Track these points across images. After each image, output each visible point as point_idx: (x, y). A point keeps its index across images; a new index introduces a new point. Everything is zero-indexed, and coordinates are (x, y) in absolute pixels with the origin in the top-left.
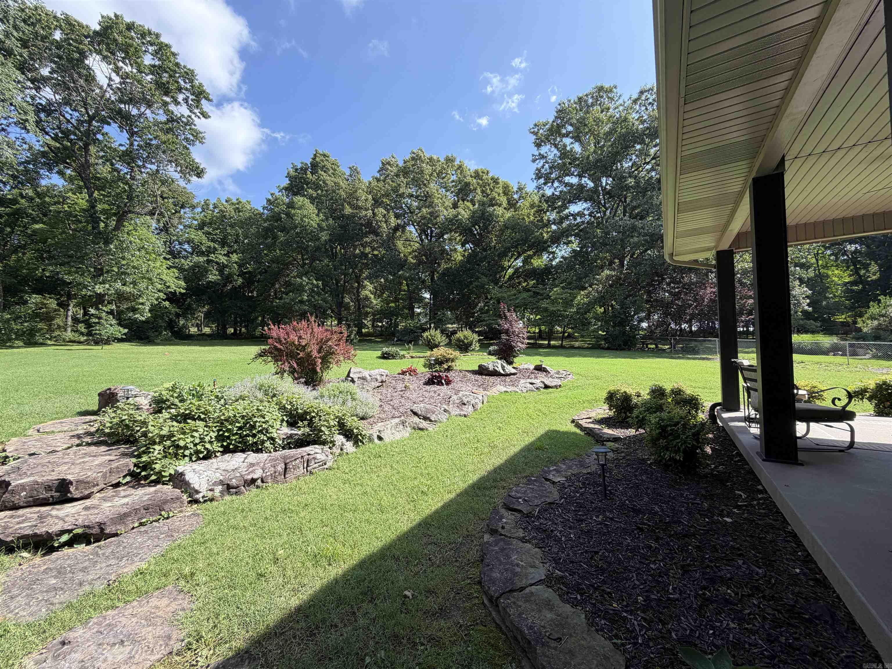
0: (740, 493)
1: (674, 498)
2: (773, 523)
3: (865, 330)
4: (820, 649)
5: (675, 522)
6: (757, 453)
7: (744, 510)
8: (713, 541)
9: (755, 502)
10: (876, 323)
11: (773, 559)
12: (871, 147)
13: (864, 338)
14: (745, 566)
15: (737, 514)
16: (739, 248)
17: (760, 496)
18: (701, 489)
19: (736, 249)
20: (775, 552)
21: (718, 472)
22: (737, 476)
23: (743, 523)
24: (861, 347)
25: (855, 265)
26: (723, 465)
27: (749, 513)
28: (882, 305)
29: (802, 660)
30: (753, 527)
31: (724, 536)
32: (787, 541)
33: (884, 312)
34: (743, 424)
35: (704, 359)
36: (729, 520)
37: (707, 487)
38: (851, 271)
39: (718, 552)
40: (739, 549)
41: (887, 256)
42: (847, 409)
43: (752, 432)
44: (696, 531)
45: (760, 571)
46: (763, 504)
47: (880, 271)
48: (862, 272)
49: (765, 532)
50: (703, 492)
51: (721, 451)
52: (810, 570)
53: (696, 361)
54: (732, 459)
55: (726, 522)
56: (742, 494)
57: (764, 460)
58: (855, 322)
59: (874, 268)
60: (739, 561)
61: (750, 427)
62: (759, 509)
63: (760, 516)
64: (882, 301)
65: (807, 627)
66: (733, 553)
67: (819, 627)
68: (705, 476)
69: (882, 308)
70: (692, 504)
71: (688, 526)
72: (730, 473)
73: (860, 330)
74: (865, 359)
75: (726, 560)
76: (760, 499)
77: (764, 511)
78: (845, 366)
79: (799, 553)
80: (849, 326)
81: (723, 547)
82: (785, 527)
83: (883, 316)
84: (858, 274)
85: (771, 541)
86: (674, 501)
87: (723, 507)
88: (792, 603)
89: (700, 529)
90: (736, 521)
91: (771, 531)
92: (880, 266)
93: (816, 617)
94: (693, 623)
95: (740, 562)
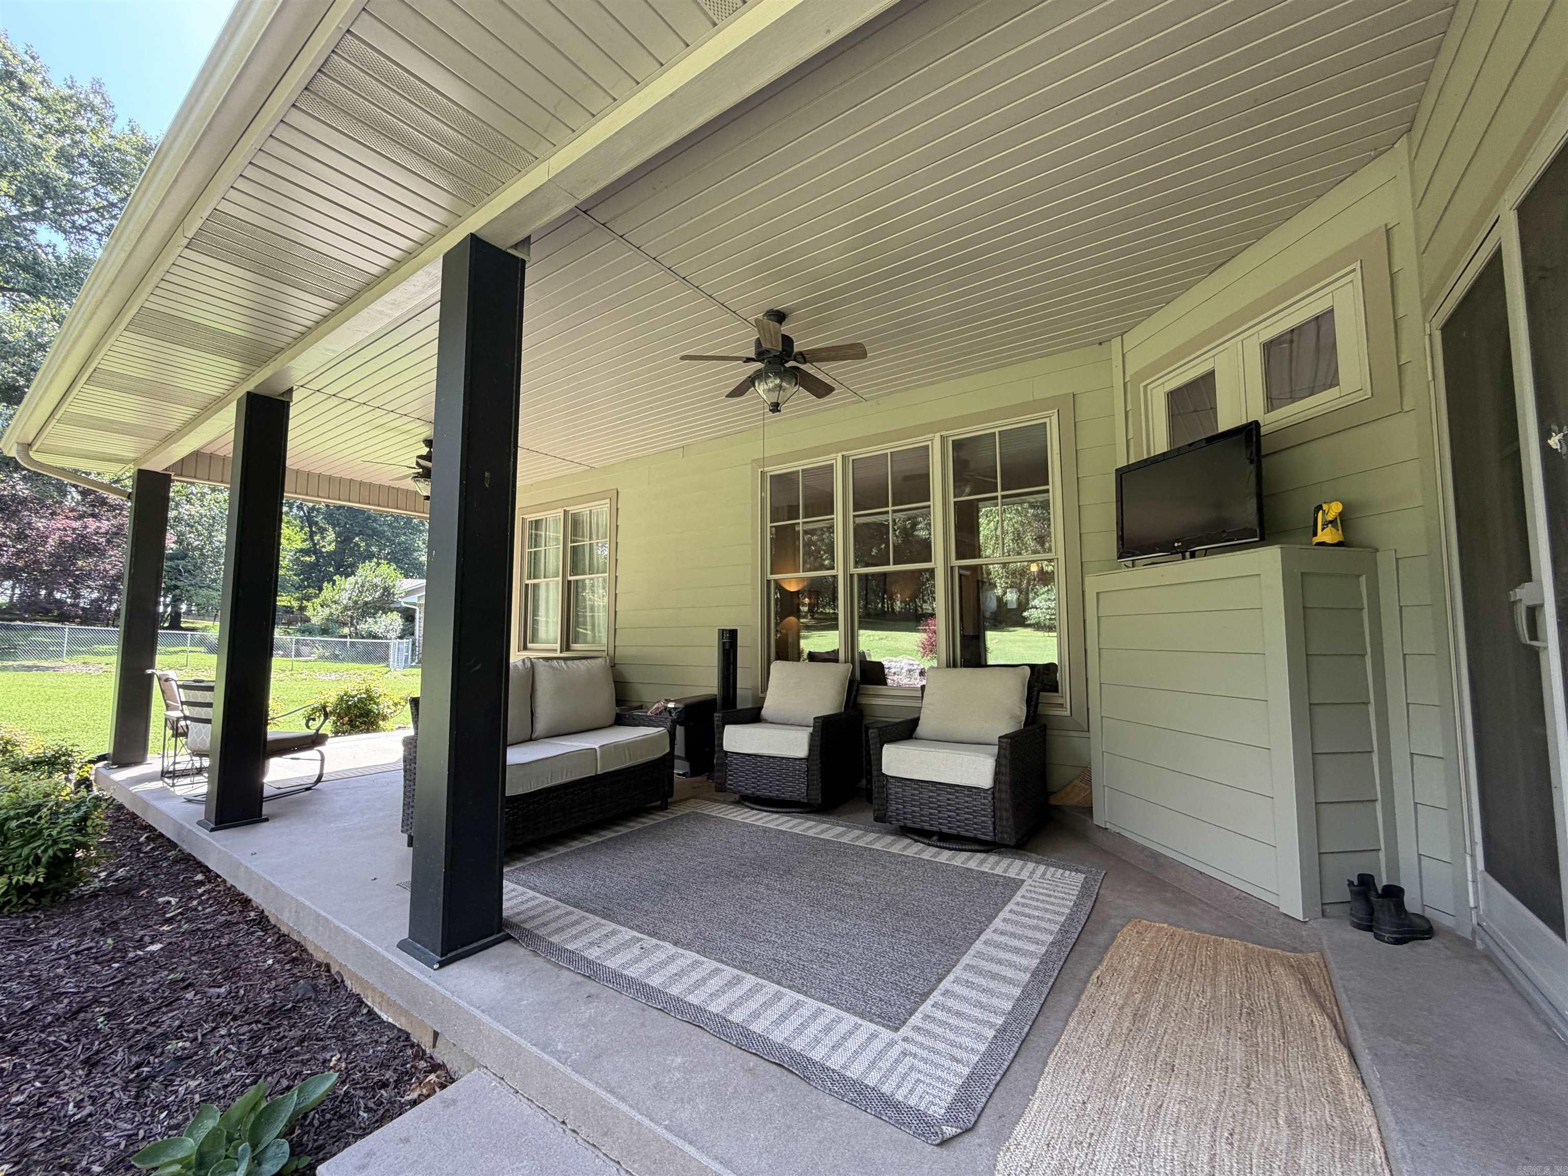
0: (167, 898)
1: (29, 961)
2: (229, 918)
3: (314, 620)
4: (307, 1030)
5: (48, 1001)
6: (199, 823)
7: (180, 921)
8: (136, 993)
9: (195, 903)
10: (327, 611)
11: (236, 965)
12: (379, 412)
13: (310, 632)
14: (199, 996)
15: (168, 932)
16: (181, 475)
17: (200, 891)
18: (91, 920)
19: (175, 475)
20: (237, 956)
21: (117, 880)
22: (156, 876)
23: (182, 941)
24: (307, 645)
25: (310, 527)
26: (124, 865)
27: (189, 920)
28: (336, 588)
29: (289, 1057)
30: (199, 938)
31: (154, 973)
32: (253, 933)
33: (337, 597)
34: (158, 784)
35: (29, 668)
36: (156, 947)
37: (100, 914)
38: (305, 534)
39: (149, 1003)
40: (183, 980)
41: (346, 523)
42: (321, 732)
43: (179, 793)
44: (98, 993)
45: (223, 990)
46: (208, 899)
47: (336, 541)
48: (317, 538)
49: (218, 937)
50: (97, 924)
51: (114, 842)
52: (284, 953)
53: (10, 674)
54: (139, 851)
55: (152, 953)
56: (171, 899)
57: (212, 830)
58: (302, 609)
59: (331, 535)
60: (187, 996)
61: (173, 785)
62: (204, 909)
63: (206, 918)
64: (337, 583)
65: (290, 1018)
66: (175, 990)
67: (303, 1010)
68: (94, 895)
69: (336, 591)
70: (77, 953)
71: (78, 993)
72: (142, 874)
73: (308, 620)
74: (310, 661)
75: (167, 1006)
76: (202, 895)
77: (213, 909)
78: (288, 673)
79: (269, 940)
80: (292, 613)
81: (155, 991)
82: (245, 917)
83: (335, 602)
84: (312, 540)
85: (229, 945)
86: (33, 966)
87: (142, 933)
88: (271, 1001)
89: (104, 987)
90: (170, 943)
91: (227, 931)
92: (338, 535)
93: (298, 1001)
94: (129, 1127)
95: (190, 995)
